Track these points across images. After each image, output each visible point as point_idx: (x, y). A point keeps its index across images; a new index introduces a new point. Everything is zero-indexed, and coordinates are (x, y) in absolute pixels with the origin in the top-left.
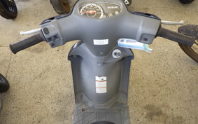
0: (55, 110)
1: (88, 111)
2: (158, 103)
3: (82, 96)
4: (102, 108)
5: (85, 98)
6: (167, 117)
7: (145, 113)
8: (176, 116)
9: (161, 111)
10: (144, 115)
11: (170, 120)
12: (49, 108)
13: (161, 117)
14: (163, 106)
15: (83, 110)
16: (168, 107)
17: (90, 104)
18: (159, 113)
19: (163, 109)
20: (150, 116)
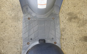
0: (11, 15)
1: (32, 19)
2: (76, 11)
3: (27, 9)
4: (42, 17)
5: (29, 10)
6: (80, 20)
7: (67, 17)
8: (85, 20)
9: (77, 16)
10: (67, 19)
11: (81, 22)
12: (7, 14)
13: (76, 20)
14: (79, 13)
15: (29, 19)
16: (81, 14)
17: (34, 15)
18: (76, 18)
19: (78, 15)
20: (70, 19)
